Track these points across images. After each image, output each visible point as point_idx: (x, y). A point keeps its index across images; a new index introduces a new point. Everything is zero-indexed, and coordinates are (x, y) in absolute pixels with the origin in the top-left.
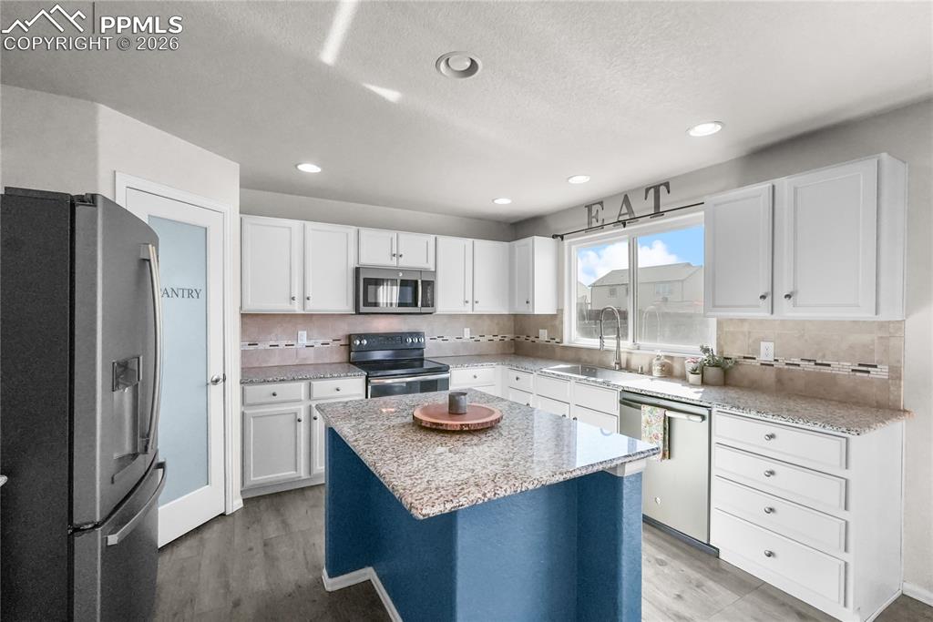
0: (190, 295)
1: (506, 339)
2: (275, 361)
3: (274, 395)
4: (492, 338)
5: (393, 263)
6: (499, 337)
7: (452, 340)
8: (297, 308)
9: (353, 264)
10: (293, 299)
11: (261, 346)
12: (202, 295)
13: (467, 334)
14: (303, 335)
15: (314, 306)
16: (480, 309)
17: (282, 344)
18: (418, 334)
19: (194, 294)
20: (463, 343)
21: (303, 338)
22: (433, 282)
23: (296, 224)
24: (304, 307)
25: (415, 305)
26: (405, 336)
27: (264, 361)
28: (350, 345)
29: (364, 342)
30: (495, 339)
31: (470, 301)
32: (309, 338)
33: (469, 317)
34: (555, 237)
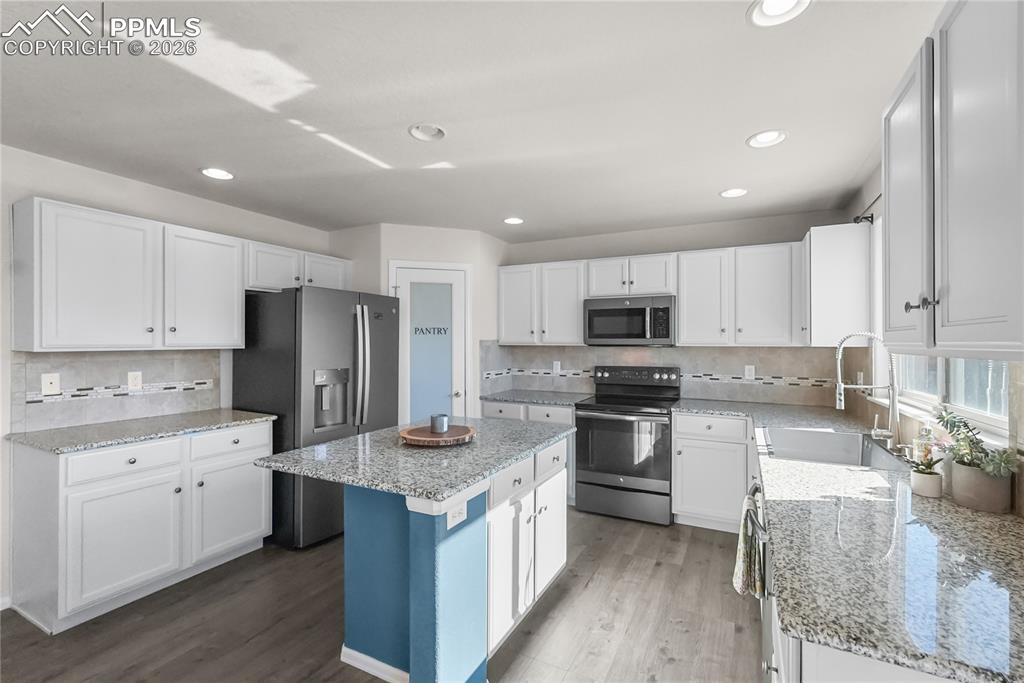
1: (825, 385)
2: (536, 387)
3: (501, 411)
4: (795, 380)
5: (625, 291)
6: (812, 381)
7: (726, 379)
8: (536, 341)
9: (583, 297)
10: (532, 332)
11: (526, 373)
12: (448, 332)
13: (749, 373)
14: (557, 365)
15: (551, 339)
17: (542, 372)
18: (669, 370)
19: (443, 331)
20: (742, 385)
21: (557, 368)
22: (666, 311)
23: (535, 267)
24: (541, 340)
25: (643, 336)
26: (651, 370)
27: (529, 386)
28: (595, 377)
29: (606, 375)
30: (804, 383)
31: (730, 331)
32: (562, 368)
33: (752, 352)
34: (857, 220)
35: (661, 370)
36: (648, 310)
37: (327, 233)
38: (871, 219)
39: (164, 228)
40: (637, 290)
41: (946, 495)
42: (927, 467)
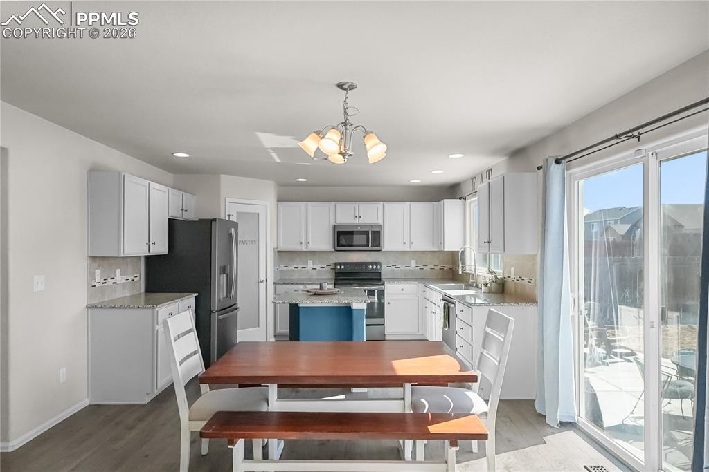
0: (252, 243)
2: (296, 276)
4: (432, 267)
5: (356, 221)
6: (439, 267)
7: (402, 267)
8: (303, 248)
9: (333, 223)
10: (301, 243)
11: (289, 268)
12: (257, 243)
13: (413, 264)
15: (312, 247)
16: (415, 248)
17: (300, 267)
18: (376, 264)
19: (254, 242)
20: (411, 270)
21: (310, 264)
22: (379, 232)
23: (303, 204)
24: (307, 248)
25: (367, 245)
26: (367, 264)
27: (292, 276)
28: (335, 269)
29: (343, 267)
30: (436, 268)
31: (408, 243)
32: (313, 265)
33: (415, 253)
34: (460, 198)
35: (372, 264)
36: (370, 232)
37: (172, 175)
38: (465, 199)
39: (149, 184)
40: (362, 221)
41: (490, 292)
42: (486, 285)
